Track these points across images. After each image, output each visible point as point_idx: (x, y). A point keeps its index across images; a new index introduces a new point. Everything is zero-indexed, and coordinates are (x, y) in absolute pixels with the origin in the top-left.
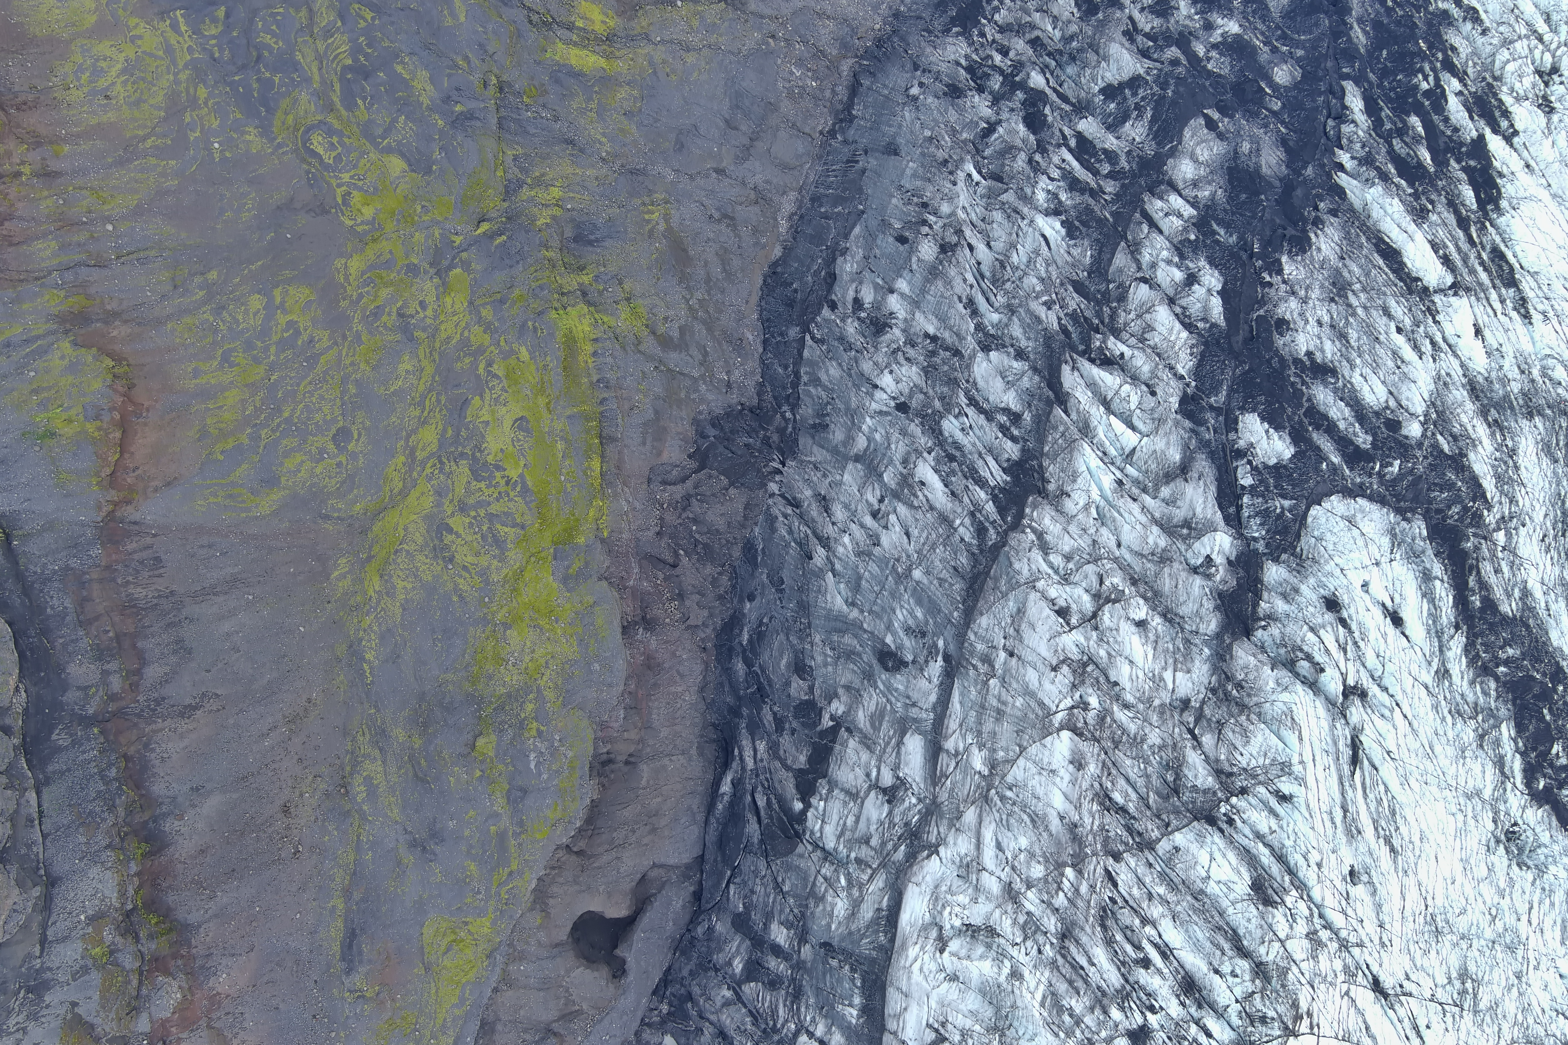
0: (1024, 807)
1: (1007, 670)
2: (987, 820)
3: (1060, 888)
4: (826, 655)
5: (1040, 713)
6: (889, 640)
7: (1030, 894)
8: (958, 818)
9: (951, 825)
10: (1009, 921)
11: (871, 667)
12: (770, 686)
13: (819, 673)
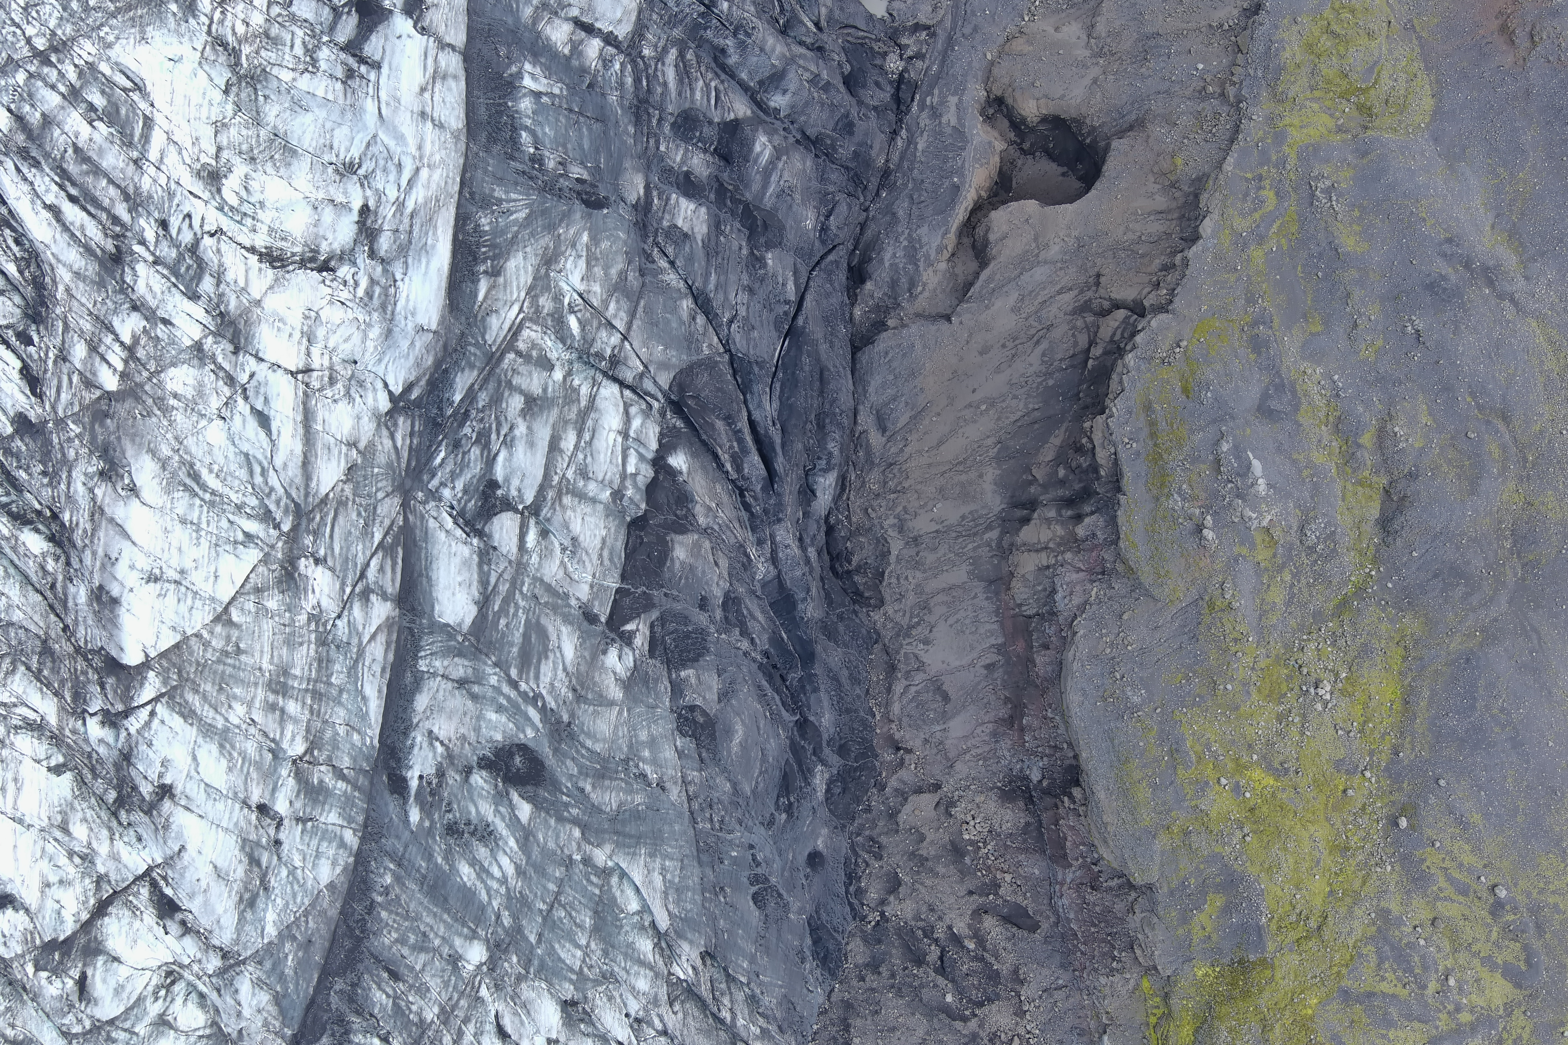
0: (216, 502)
1: (270, 776)
2: (294, 471)
3: (130, 350)
4: (654, 762)
5: (190, 697)
6: (524, 810)
7: (196, 333)
8: (351, 469)
9: (368, 452)
10: (230, 276)
11: (556, 751)
12: (760, 688)
13: (664, 725)
